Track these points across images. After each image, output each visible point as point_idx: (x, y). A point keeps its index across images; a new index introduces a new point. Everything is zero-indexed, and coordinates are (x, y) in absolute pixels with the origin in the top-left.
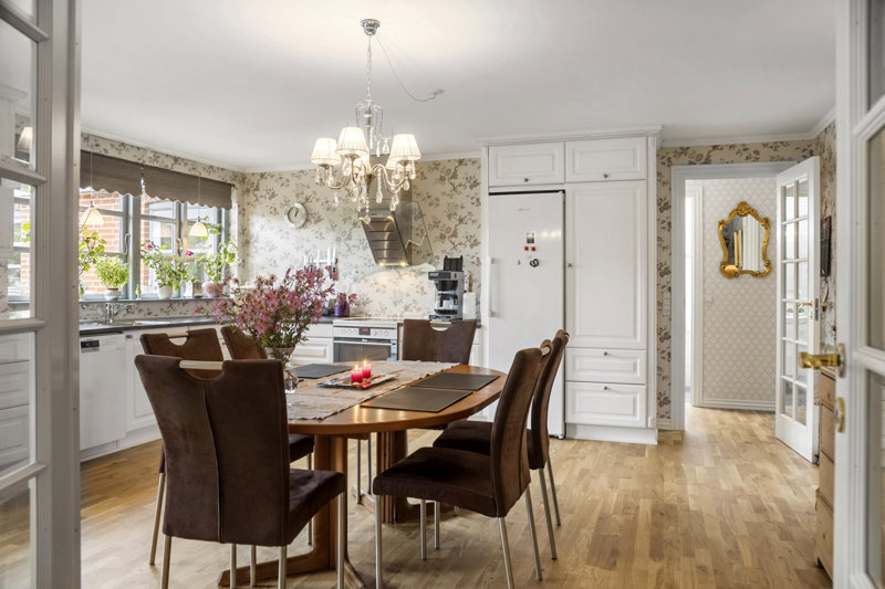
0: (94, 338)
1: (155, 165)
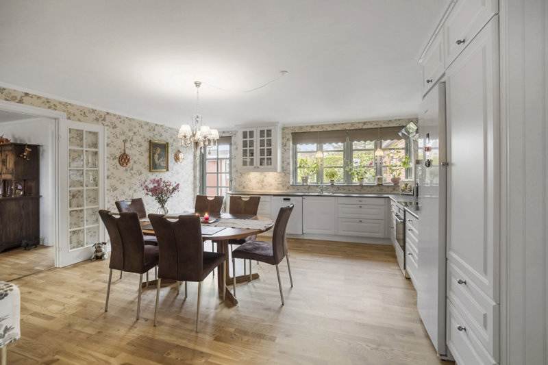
0: (289, 197)
1: (352, 128)
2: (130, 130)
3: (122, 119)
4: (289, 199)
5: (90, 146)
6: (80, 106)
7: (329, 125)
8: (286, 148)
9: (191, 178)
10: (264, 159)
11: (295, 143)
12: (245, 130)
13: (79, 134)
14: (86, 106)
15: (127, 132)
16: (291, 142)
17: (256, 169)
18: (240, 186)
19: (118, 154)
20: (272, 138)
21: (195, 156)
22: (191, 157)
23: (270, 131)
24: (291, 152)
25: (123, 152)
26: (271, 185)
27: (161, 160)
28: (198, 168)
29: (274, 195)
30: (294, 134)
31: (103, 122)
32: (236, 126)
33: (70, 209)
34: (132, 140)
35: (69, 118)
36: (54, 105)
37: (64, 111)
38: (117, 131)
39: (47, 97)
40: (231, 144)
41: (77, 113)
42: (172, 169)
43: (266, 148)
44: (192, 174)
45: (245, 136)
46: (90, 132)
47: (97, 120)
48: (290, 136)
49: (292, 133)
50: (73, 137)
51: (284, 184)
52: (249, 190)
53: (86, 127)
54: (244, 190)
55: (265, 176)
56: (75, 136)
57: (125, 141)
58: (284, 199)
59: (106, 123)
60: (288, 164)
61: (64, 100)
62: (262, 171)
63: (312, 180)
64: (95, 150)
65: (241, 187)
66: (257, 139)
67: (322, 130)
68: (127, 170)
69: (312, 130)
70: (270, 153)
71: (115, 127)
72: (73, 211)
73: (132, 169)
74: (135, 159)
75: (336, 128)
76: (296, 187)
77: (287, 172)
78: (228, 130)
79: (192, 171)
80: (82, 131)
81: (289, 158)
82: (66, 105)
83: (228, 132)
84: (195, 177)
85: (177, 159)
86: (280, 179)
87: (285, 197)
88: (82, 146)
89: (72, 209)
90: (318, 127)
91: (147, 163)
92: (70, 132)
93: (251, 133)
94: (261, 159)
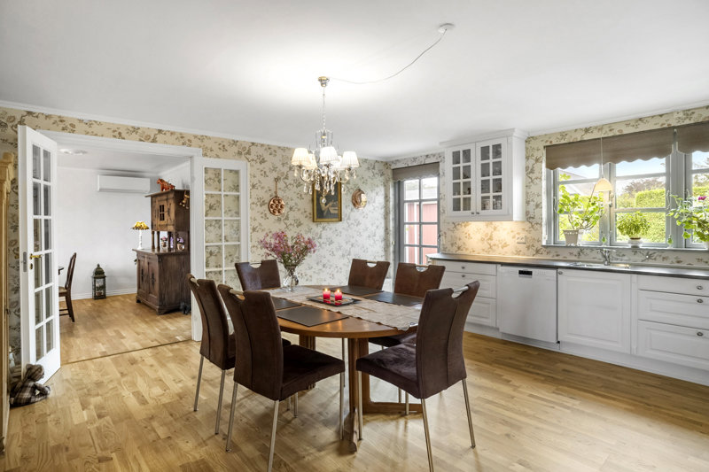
2: (283, 164)
3: (272, 150)
4: (529, 273)
5: (231, 189)
6: (219, 138)
7: (627, 123)
8: (533, 176)
9: (381, 232)
10: (488, 197)
11: (551, 166)
12: (456, 150)
13: (217, 172)
14: (225, 137)
15: (280, 167)
16: (544, 165)
17: (476, 216)
18: (452, 245)
19: (267, 198)
20: (503, 159)
21: (386, 197)
22: (380, 199)
23: (499, 146)
24: (544, 183)
25: (274, 195)
26: (505, 245)
27: (331, 204)
28: (391, 216)
29: (503, 264)
30: (550, 149)
31: (248, 156)
32: (441, 143)
33: (205, 270)
34: (286, 178)
35: (205, 155)
36: (189, 140)
37: (200, 147)
38: (267, 166)
39: (180, 131)
40: (438, 175)
41: (215, 147)
42: (349, 219)
43: (491, 178)
44: (383, 225)
45: (456, 161)
46: (231, 171)
47: (239, 153)
48: (542, 154)
49: (546, 147)
50: (210, 179)
51: (530, 244)
52: (467, 253)
53: (225, 164)
54: (459, 252)
55: (495, 229)
56: (213, 176)
57: (277, 180)
58: (521, 272)
59: (250, 157)
60: (538, 206)
61: (199, 133)
62: (489, 220)
63: (587, 238)
64: (236, 193)
65: (455, 248)
66: (476, 164)
67: (611, 134)
68: (279, 220)
69: (587, 137)
70: (498, 185)
71: (263, 161)
72: (211, 272)
73: (287, 218)
74: (292, 204)
75: (643, 127)
76: (553, 250)
77: (534, 221)
78: (434, 152)
79: (383, 221)
80: (220, 169)
81: (539, 195)
82: (202, 138)
83: (434, 155)
84: (386, 229)
85: (356, 202)
86: (523, 235)
87: (522, 269)
88: (220, 190)
89: (209, 270)
90: (600, 129)
91: (309, 210)
92: (206, 173)
93: (467, 154)
94: (483, 198)
